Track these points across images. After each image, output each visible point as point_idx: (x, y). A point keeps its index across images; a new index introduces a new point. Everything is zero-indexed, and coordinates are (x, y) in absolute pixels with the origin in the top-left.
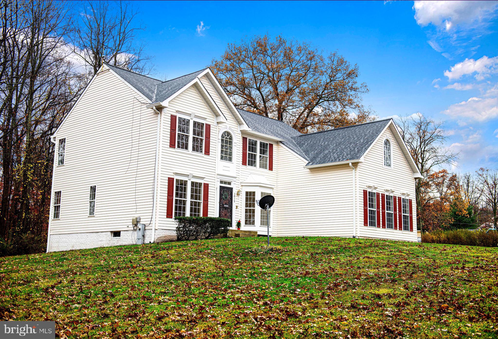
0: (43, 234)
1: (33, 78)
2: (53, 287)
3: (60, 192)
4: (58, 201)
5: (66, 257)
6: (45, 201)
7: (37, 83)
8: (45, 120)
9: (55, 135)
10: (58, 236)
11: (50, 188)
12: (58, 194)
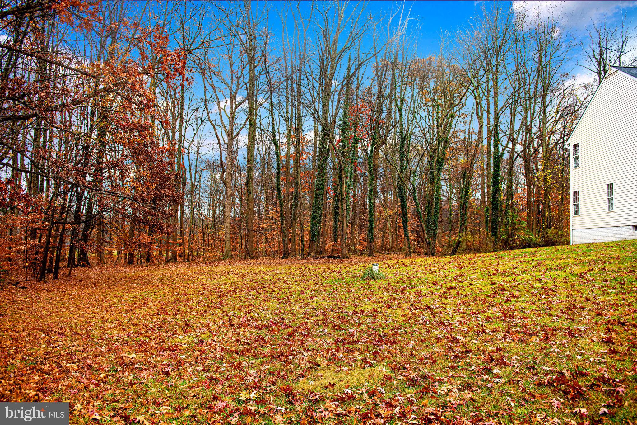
0: (565, 229)
1: (544, 96)
2: (586, 273)
3: (578, 192)
4: (577, 199)
5: (592, 248)
6: (565, 201)
7: (547, 100)
8: (556, 131)
9: (569, 141)
10: (580, 231)
11: (568, 188)
12: (577, 193)
